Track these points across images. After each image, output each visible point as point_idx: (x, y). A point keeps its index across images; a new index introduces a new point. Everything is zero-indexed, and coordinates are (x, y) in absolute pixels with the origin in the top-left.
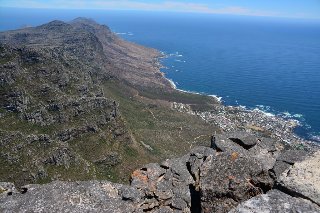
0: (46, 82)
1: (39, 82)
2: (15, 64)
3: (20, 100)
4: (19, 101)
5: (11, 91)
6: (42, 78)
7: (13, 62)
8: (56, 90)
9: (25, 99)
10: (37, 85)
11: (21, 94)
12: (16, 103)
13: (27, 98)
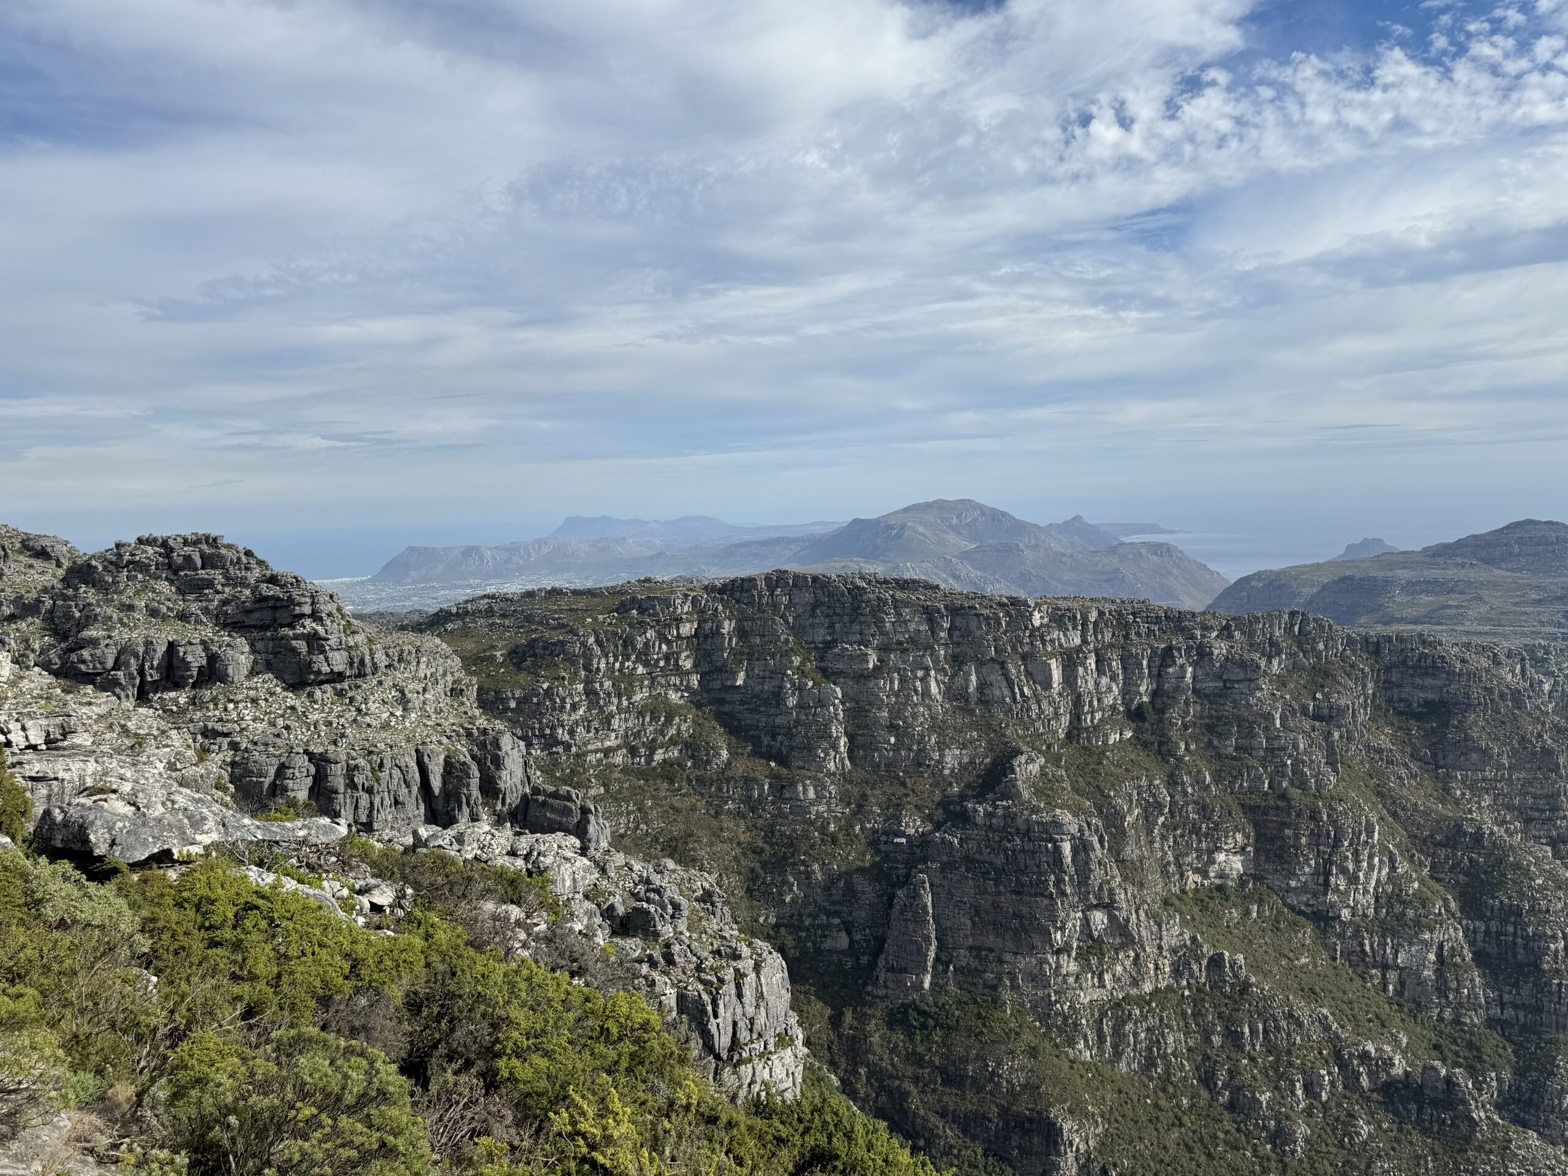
0: (1480, 808)
1: (1443, 801)
2: (1349, 703)
3: (1351, 866)
4: (1343, 870)
5: (1314, 816)
6: (1463, 782)
7: (1339, 693)
8: (1537, 858)
9: (1371, 867)
10: (1436, 812)
11: (1358, 839)
12: (1328, 874)
13: (1381, 861)
